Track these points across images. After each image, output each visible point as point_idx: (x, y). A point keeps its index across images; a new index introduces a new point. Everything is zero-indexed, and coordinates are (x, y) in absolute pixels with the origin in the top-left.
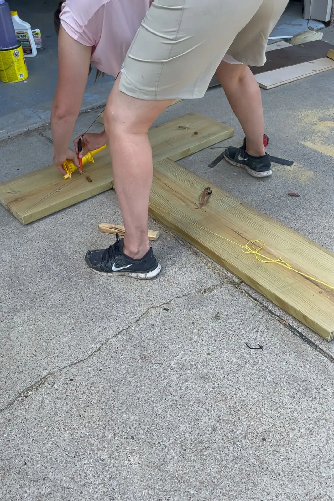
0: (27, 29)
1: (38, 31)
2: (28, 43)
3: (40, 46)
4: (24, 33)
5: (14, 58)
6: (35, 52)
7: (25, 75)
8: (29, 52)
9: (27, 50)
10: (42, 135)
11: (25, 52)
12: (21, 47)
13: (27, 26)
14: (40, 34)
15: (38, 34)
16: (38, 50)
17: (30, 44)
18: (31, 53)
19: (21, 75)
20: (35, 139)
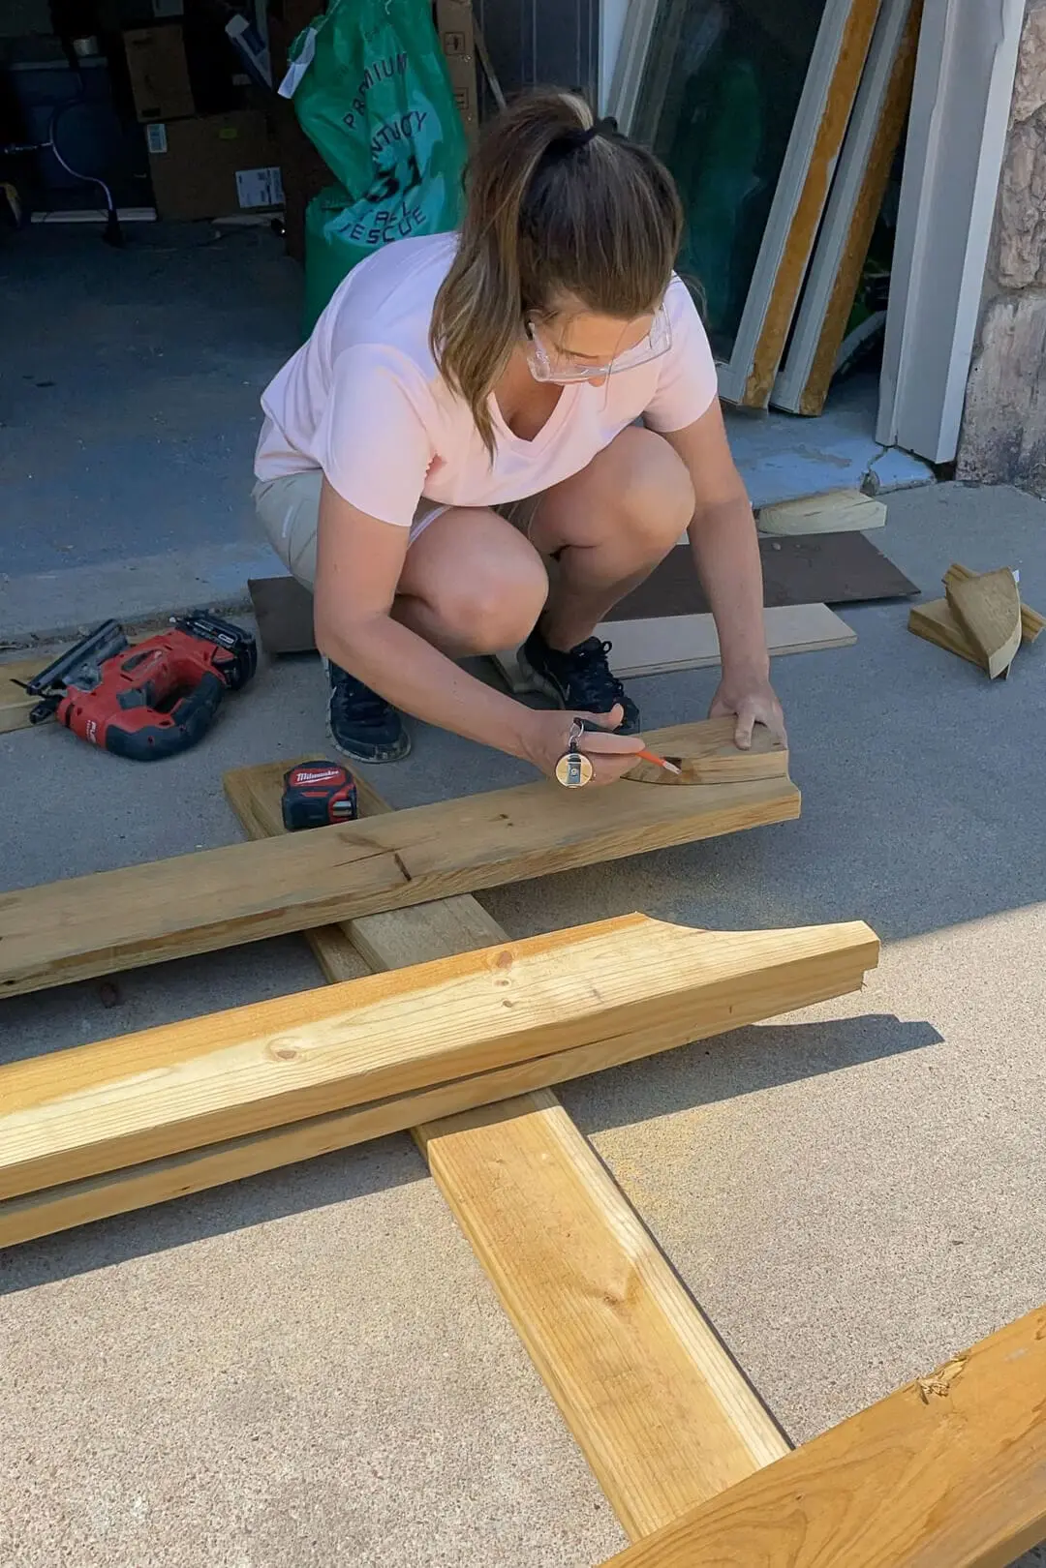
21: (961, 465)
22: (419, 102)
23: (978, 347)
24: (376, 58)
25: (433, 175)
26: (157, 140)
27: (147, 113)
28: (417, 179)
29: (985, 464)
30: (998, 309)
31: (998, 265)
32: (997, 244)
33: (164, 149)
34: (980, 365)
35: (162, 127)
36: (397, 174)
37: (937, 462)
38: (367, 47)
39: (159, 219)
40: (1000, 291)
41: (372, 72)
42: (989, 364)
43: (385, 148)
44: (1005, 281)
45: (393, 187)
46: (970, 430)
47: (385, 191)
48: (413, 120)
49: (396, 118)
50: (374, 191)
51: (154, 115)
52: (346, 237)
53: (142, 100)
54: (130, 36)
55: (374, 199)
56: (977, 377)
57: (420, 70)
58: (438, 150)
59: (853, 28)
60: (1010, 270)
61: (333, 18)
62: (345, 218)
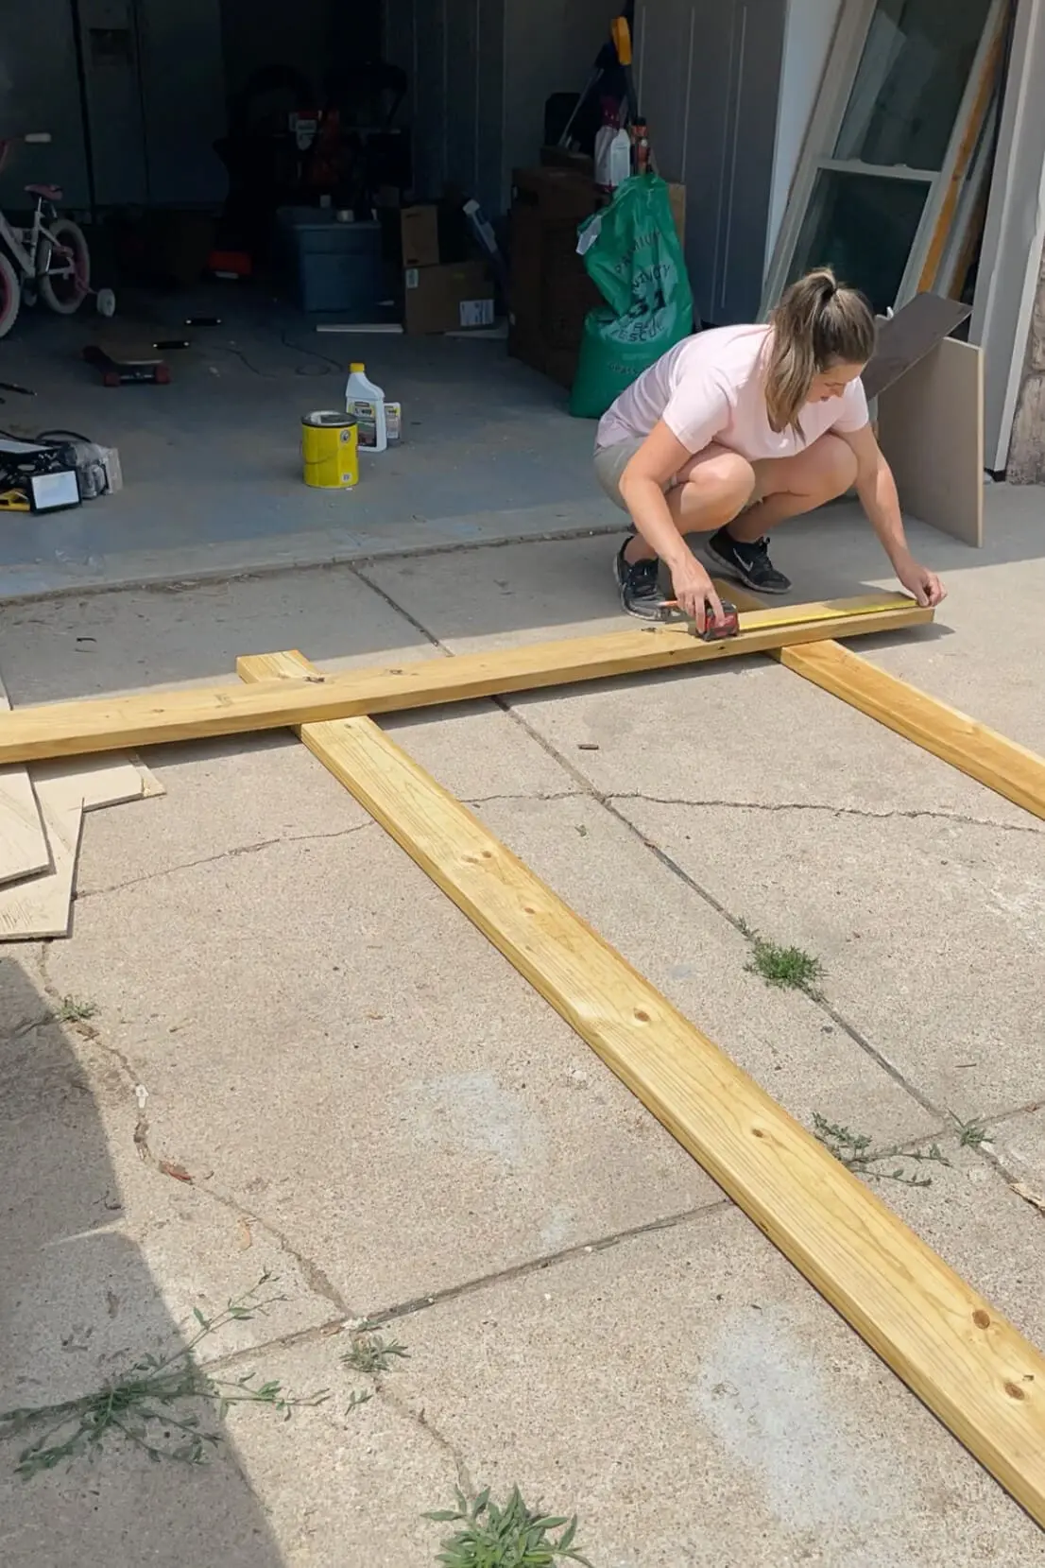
0: (375, 400)
1: (397, 406)
2: (372, 425)
3: (395, 435)
4: (368, 405)
5: (339, 443)
6: (382, 444)
7: (353, 479)
8: (371, 442)
9: (367, 439)
10: (356, 573)
11: (362, 440)
12: (355, 427)
13: (378, 393)
14: (398, 414)
15: (395, 412)
16: (390, 443)
17: (375, 429)
18: (374, 445)
19: (346, 477)
20: (340, 576)
21: (1009, 473)
22: (666, 260)
23: (1020, 402)
24: (641, 233)
25: (671, 301)
26: (412, 279)
27: (411, 262)
28: (662, 304)
29: (1022, 472)
30: (1032, 380)
31: (1031, 357)
32: (1031, 345)
33: (416, 285)
34: (1021, 413)
35: (416, 271)
36: (647, 301)
37: (996, 470)
38: (637, 227)
39: (405, 332)
40: (1031, 371)
41: (638, 241)
42: (1026, 412)
43: (641, 285)
44: (1036, 366)
45: (644, 309)
46: (1015, 451)
47: (638, 312)
48: (662, 270)
49: (650, 269)
50: (632, 311)
51: (413, 263)
52: (616, 337)
53: (408, 253)
54: (404, 212)
55: (632, 316)
56: (1019, 420)
57: (667, 242)
58: (675, 287)
59: (941, 225)
60: (1039, 360)
61: (614, 211)
62: (614, 326)
